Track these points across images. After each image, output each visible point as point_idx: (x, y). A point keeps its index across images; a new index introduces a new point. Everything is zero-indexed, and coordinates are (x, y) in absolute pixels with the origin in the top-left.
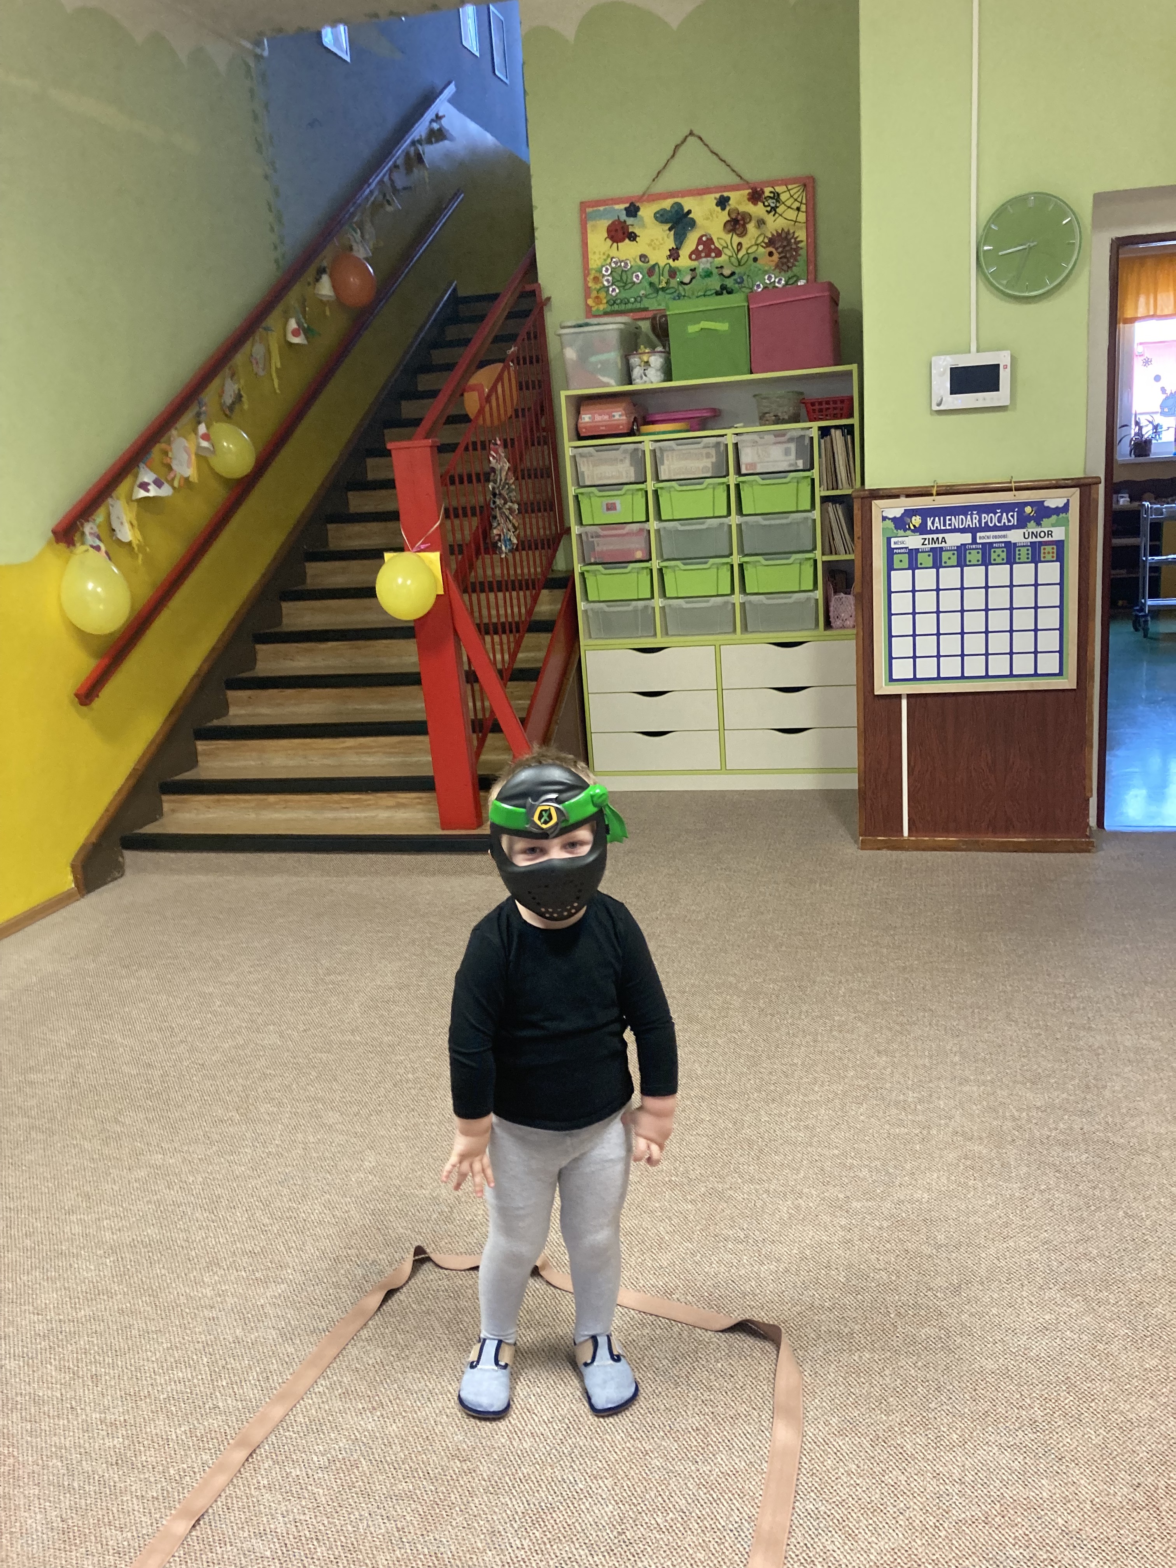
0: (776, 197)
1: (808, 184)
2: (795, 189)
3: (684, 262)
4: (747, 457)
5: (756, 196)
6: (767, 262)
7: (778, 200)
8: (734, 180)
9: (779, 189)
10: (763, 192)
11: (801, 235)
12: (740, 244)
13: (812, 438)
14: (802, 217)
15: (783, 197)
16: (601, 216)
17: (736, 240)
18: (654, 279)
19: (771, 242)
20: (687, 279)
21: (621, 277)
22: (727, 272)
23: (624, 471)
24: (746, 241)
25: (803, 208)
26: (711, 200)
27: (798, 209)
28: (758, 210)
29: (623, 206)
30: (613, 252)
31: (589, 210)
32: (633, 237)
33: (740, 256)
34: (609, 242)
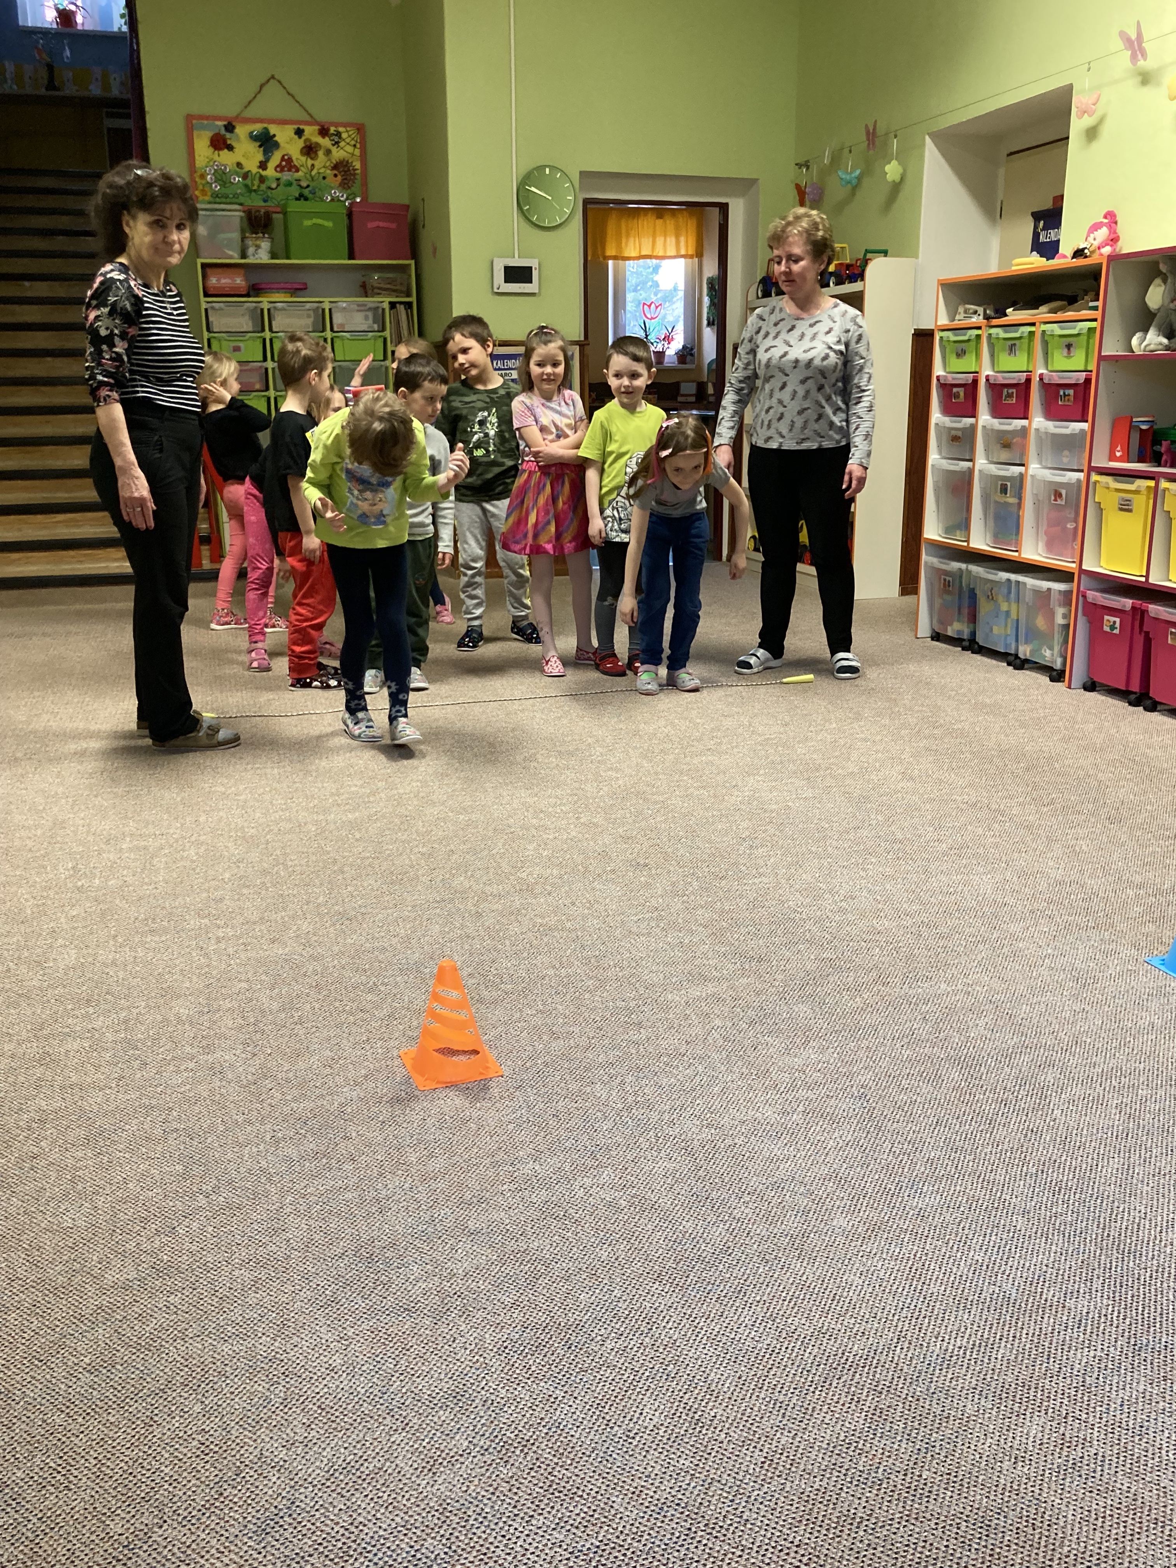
0: (338, 134)
1: (360, 129)
2: (353, 132)
3: (270, 172)
4: (338, 319)
5: (324, 132)
6: (334, 181)
7: (340, 137)
8: (308, 118)
9: (341, 129)
10: (328, 130)
11: (357, 165)
12: (313, 165)
13: (383, 310)
14: (357, 152)
15: (344, 135)
16: (204, 128)
17: (310, 162)
18: (248, 182)
19: (335, 167)
20: (274, 186)
21: (221, 176)
22: (304, 184)
23: (245, 323)
24: (317, 163)
25: (358, 145)
26: (290, 130)
27: (355, 146)
28: (325, 142)
29: (220, 123)
30: (216, 157)
31: (194, 122)
32: (230, 148)
33: (313, 173)
34: (211, 149)
